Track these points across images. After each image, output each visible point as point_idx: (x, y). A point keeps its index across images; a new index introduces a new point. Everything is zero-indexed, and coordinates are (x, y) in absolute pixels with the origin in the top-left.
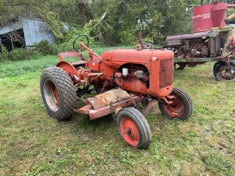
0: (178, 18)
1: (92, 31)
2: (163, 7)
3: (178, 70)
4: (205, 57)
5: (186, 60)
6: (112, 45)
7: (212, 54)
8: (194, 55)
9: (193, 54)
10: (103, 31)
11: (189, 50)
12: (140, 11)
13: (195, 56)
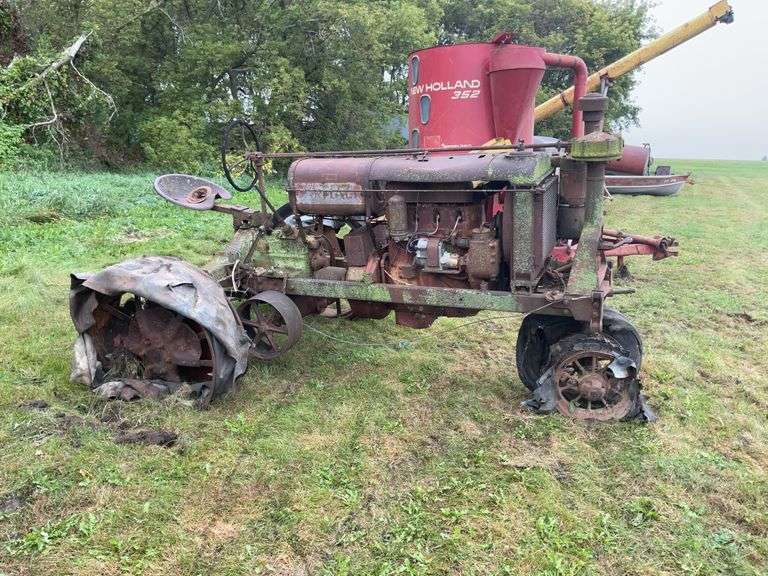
0: (358, 97)
1: (18, 102)
2: (310, 51)
3: (351, 319)
4: (484, 285)
5: (390, 290)
6: (108, 166)
7: (520, 276)
8: (427, 269)
9: (422, 262)
10: (70, 106)
11: (403, 243)
12: (226, 51)
13: (432, 274)
